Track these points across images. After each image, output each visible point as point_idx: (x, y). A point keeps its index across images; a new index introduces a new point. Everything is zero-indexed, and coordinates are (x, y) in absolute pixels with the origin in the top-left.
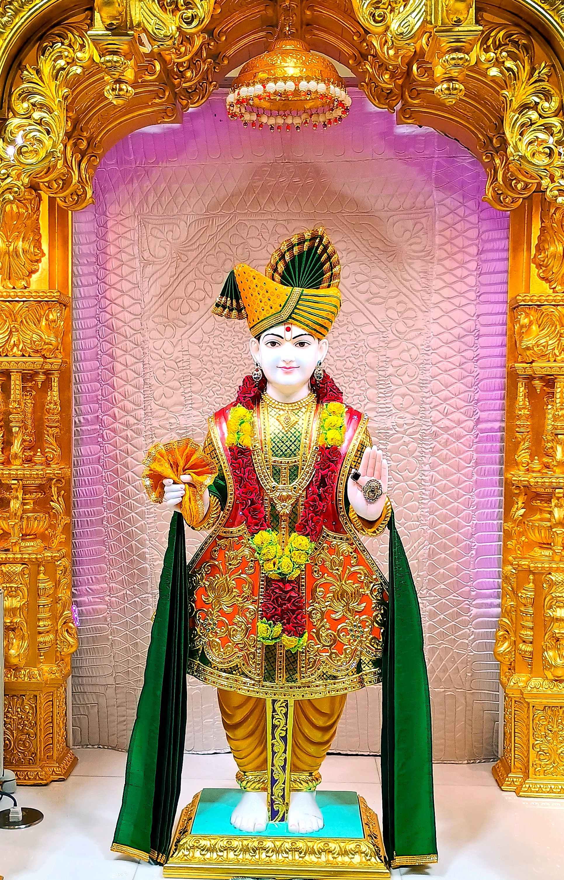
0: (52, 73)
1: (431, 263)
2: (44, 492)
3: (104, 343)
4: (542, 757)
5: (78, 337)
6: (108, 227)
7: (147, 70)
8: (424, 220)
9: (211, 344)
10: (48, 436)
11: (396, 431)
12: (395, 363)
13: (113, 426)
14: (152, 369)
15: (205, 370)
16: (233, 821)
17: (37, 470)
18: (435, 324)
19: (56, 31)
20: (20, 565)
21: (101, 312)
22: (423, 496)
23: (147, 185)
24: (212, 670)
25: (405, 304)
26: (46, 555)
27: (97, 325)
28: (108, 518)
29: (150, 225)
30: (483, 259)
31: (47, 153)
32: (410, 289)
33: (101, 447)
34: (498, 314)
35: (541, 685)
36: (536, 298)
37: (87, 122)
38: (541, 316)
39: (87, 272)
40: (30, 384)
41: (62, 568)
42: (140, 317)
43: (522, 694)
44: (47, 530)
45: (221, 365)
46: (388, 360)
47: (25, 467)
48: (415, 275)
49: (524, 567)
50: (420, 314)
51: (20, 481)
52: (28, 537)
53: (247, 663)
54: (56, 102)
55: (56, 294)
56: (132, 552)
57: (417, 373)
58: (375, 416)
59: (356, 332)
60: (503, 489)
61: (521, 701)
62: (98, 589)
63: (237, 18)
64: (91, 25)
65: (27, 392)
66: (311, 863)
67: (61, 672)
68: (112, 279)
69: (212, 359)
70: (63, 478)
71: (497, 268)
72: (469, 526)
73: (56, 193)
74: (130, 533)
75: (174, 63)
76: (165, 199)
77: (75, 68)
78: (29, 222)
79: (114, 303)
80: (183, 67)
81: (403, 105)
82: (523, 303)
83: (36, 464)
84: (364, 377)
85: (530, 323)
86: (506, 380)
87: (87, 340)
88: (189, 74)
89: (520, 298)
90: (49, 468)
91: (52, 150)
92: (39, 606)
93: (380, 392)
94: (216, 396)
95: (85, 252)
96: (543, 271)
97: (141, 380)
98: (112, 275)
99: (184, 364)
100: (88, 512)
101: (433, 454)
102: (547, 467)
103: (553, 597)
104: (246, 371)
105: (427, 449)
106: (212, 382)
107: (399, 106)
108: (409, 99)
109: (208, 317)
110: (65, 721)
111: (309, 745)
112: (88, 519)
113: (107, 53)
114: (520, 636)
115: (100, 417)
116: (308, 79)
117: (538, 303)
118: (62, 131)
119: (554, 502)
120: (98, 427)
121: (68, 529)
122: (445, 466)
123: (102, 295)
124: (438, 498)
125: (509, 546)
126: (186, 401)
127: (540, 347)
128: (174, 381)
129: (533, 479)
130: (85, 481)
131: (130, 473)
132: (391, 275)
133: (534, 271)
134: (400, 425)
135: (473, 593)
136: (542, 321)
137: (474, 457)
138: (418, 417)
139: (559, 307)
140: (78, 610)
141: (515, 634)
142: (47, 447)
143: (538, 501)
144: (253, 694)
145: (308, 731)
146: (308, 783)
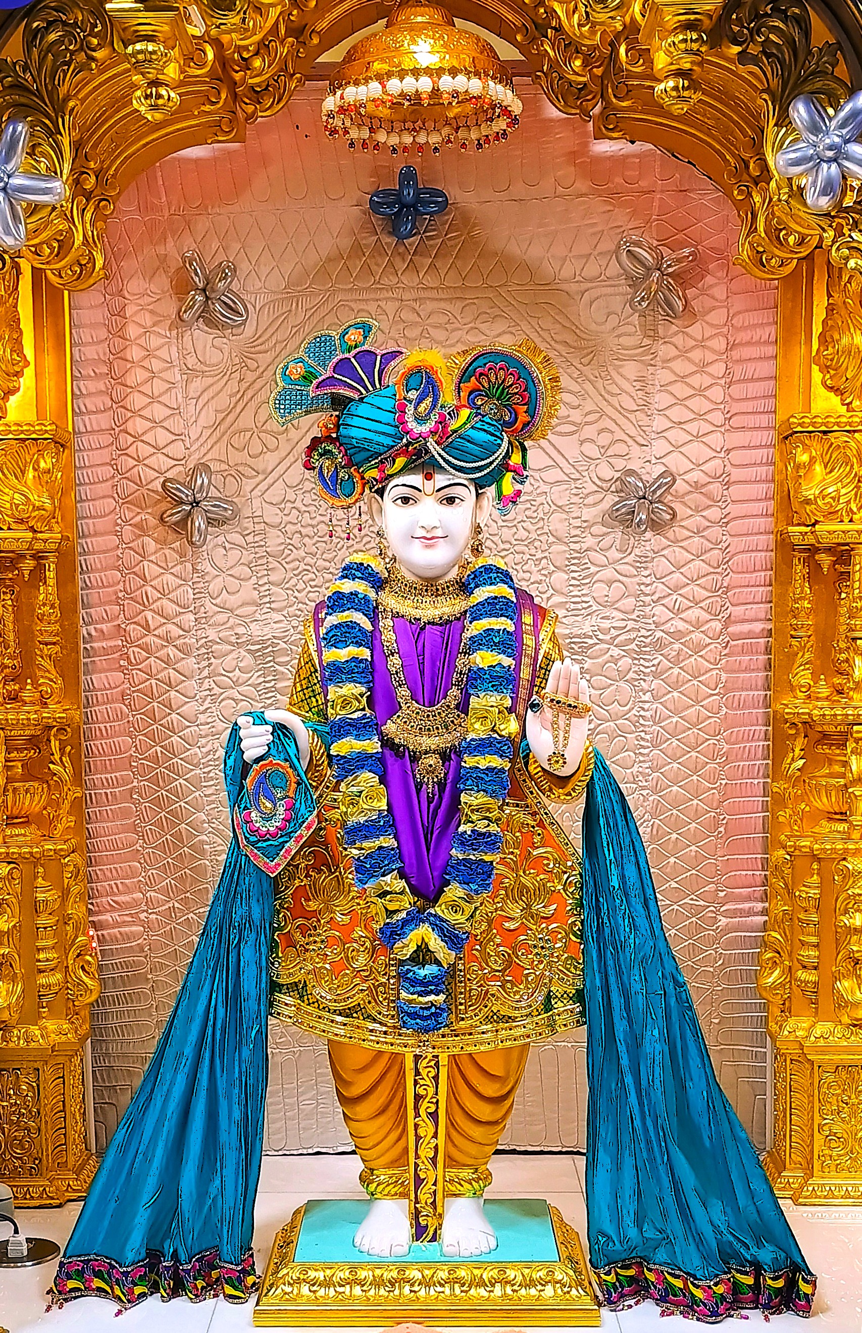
1: (652, 365)
2: (39, 749)
3: (125, 506)
4: (834, 1144)
5: (84, 498)
6: (127, 316)
7: (192, 59)
9: (298, 504)
10: (42, 658)
11: (598, 639)
12: (596, 528)
13: (144, 640)
14: (205, 547)
15: (290, 547)
16: (357, 1240)
17: (29, 713)
18: (659, 465)
20: (5, 864)
21: (120, 455)
22: (642, 743)
24: (320, 1013)
25: (612, 432)
26: (45, 848)
27: (113, 476)
28: (140, 789)
30: (736, 358)
32: (619, 408)
33: (125, 674)
34: (761, 446)
35: (832, 1034)
36: (820, 421)
37: (95, 146)
38: (829, 449)
39: (94, 391)
40: (11, 576)
41: (71, 868)
42: (183, 462)
43: (802, 1047)
44: (45, 809)
45: (316, 538)
46: (585, 525)
47: (7, 709)
48: (626, 385)
49: (804, 850)
50: (636, 450)
52: (16, 821)
53: (375, 999)
55: (49, 428)
56: (182, 841)
57: (631, 545)
58: (565, 617)
60: (770, 728)
61: (802, 1059)
62: (128, 902)
65: (7, 588)
66: (478, 1299)
67: (76, 1032)
68: (137, 400)
69: (302, 530)
70: (69, 725)
71: (758, 372)
72: (714, 789)
73: (46, 263)
74: (177, 811)
75: (236, 47)
78: (2, 309)
79: (143, 441)
80: (249, 52)
81: (605, 108)
82: (799, 429)
83: (25, 703)
84: (546, 554)
85: (812, 461)
86: (773, 554)
87: (97, 503)
88: (257, 63)
89: (795, 420)
90: (46, 710)
92: (38, 928)
93: (574, 578)
94: (309, 588)
95: (90, 357)
96: (831, 377)
97: (189, 564)
98: (136, 394)
99: (257, 538)
100: (107, 779)
101: (656, 675)
102: (840, 692)
103: (850, 896)
105: (648, 667)
106: (302, 566)
107: (597, 110)
108: (614, 100)
109: (293, 460)
110: (82, 1111)
111: (473, 1125)
112: (108, 791)
113: (137, 39)
114: (799, 959)
115: (123, 626)
116: (454, 72)
117: (823, 428)
118: (66, 166)
119: (851, 745)
120: (120, 643)
121: (78, 806)
122: (676, 694)
123: (121, 428)
124: (665, 745)
125: (781, 819)
126: (261, 598)
127: (828, 500)
128: (242, 567)
129: (818, 710)
130: (100, 730)
131: (174, 716)
132: (588, 386)
133: (817, 375)
134: (605, 629)
135: (722, 894)
136: (831, 457)
137: (723, 679)
138: (634, 617)
139: (856, 435)
140: (98, 935)
141: (790, 955)
142: (42, 677)
143: (825, 747)
144: (385, 1047)
145: (470, 1103)
146: (471, 1184)
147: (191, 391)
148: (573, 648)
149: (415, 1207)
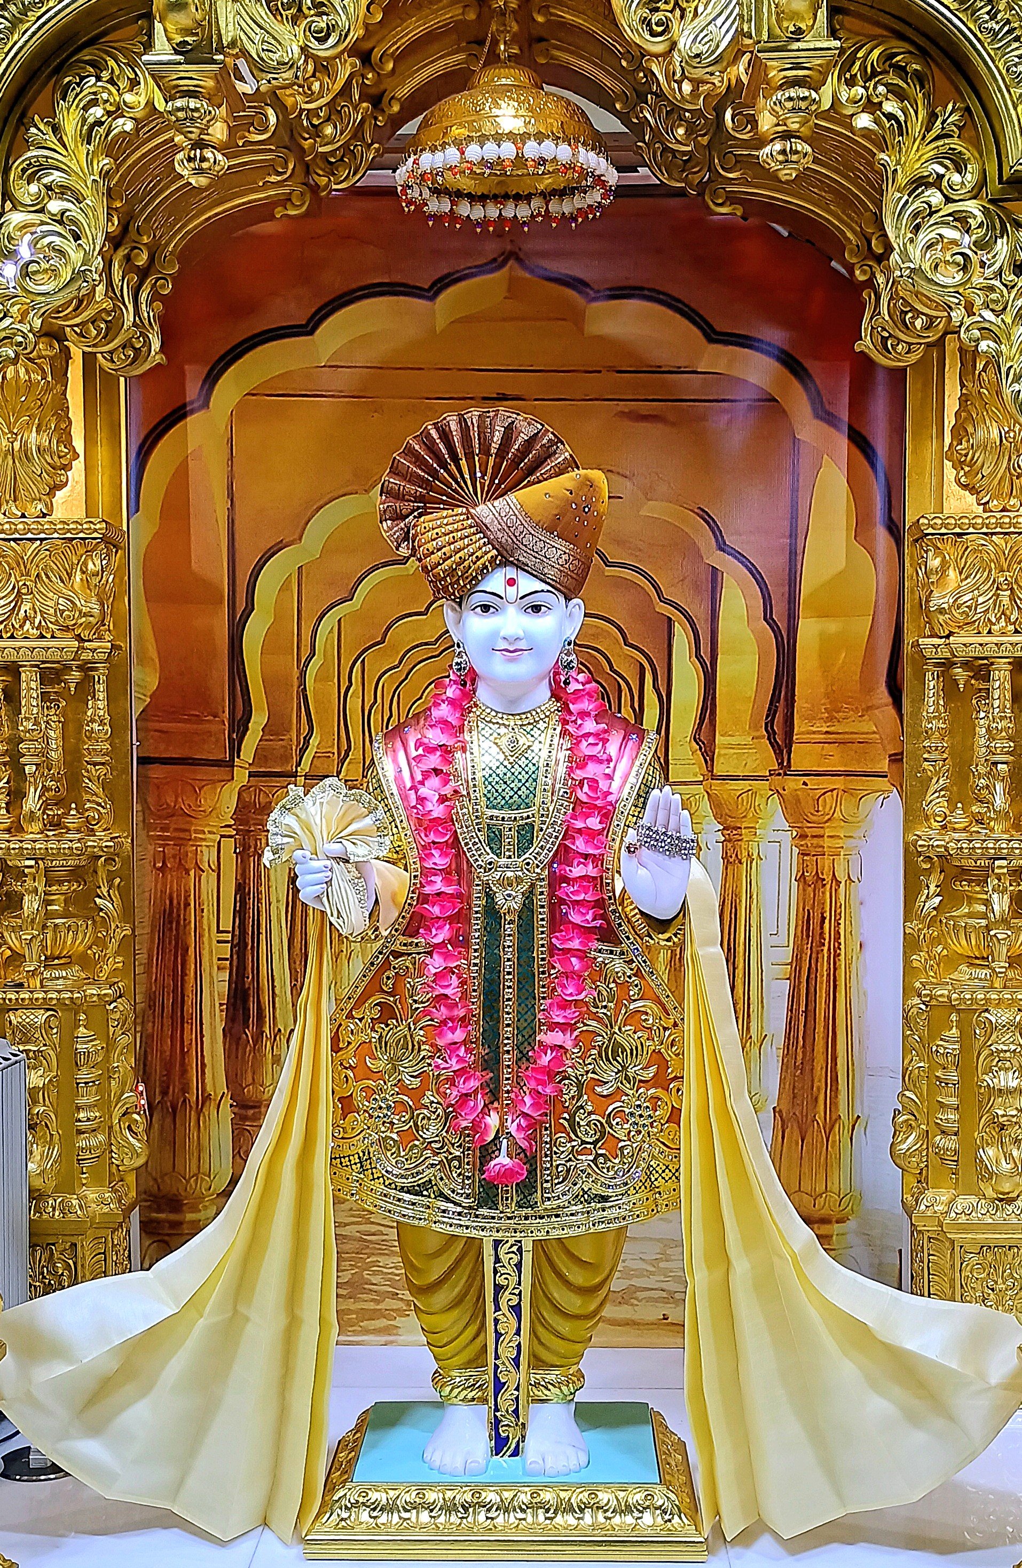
0: (81, 131)
2: (85, 881)
7: (253, 124)
10: (90, 780)
16: (428, 1455)
17: (71, 841)
19: (86, 55)
20: (42, 1011)
24: (386, 1190)
26: (88, 992)
31: (73, 273)
35: (974, 1209)
36: (953, 522)
37: (149, 219)
38: (964, 553)
40: (55, 688)
41: (117, 1016)
43: (940, 1224)
44: (90, 948)
47: (47, 836)
49: (940, 999)
51: (40, 862)
52: (56, 962)
53: (447, 1175)
54: (89, 183)
55: (98, 526)
60: (901, 861)
61: (939, 1237)
63: (413, 28)
64: (148, 46)
65: (51, 701)
66: (566, 1528)
67: (120, 1202)
70: (117, 855)
73: (94, 346)
75: (302, 110)
77: (120, 121)
78: (49, 396)
80: (319, 117)
82: (930, 531)
83: (68, 830)
85: (943, 566)
88: (329, 130)
89: (926, 521)
90: (92, 838)
91: (82, 269)
92: (78, 1084)
96: (966, 474)
102: (980, 822)
103: (992, 1053)
108: (722, 172)
111: (561, 1320)
113: (178, 95)
114: (935, 1124)
116: (540, 137)
117: (957, 530)
118: (99, 235)
119: (992, 882)
121: (127, 945)
125: (914, 965)
127: (962, 609)
129: (954, 842)
133: (949, 472)
136: (965, 562)
139: (993, 538)
141: (927, 1119)
142: (89, 800)
143: (964, 883)
144: (459, 1231)
145: (559, 1294)
146: (560, 1388)
149: (495, 1415)
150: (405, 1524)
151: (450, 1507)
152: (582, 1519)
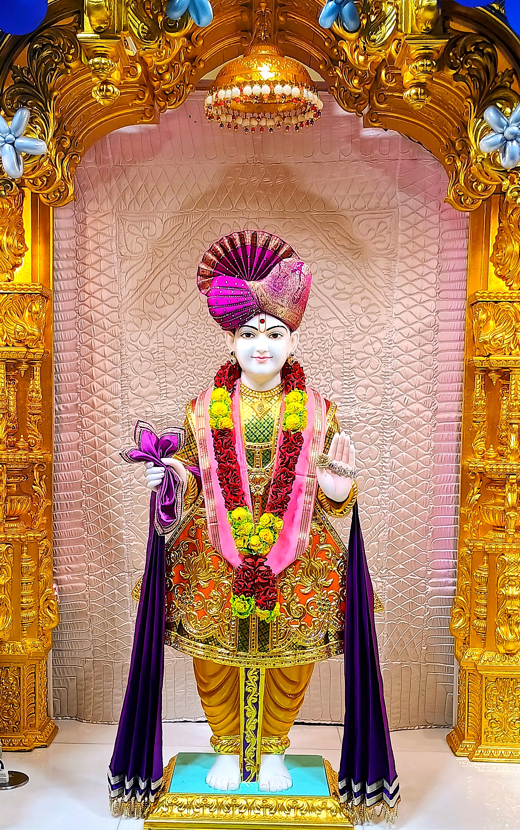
1: (394, 260)
2: (27, 476)
3: (83, 335)
4: (494, 725)
5: (58, 329)
6: (87, 223)
7: (129, 72)
8: (387, 220)
9: (185, 336)
10: (31, 423)
11: (359, 420)
12: (359, 356)
13: (91, 413)
14: (129, 360)
15: (179, 361)
16: (208, 780)
17: (21, 455)
18: (397, 319)
19: (45, 33)
20: (4, 545)
21: (80, 305)
22: (384, 482)
23: (124, 183)
24: (189, 641)
25: (370, 299)
26: (29, 535)
27: (76, 317)
28: (86, 501)
29: (127, 222)
30: (443, 258)
32: (374, 285)
33: (80, 433)
34: (457, 310)
36: (493, 295)
37: (70, 122)
38: (498, 312)
39: (66, 267)
40: (13, 373)
41: (44, 548)
42: (117, 310)
43: (476, 666)
44: (29, 512)
45: (194, 356)
46: (353, 353)
47: (8, 452)
48: (378, 272)
49: (479, 548)
50: (383, 309)
51: (4, 466)
52: (11, 519)
53: (222, 634)
55: (38, 287)
56: (110, 533)
57: (380, 366)
59: (322, 326)
60: (460, 475)
61: (475, 674)
62: (77, 568)
63: (214, 23)
64: (80, 28)
65: (11, 380)
66: (280, 819)
67: (43, 646)
68: (91, 273)
69: (186, 351)
70: (45, 463)
71: (456, 266)
72: (426, 510)
73: (40, 190)
74: (108, 516)
75: (155, 65)
76: (142, 197)
78: (13, 217)
79: (93, 297)
80: (162, 69)
81: (371, 109)
82: (481, 299)
83: (19, 449)
84: (330, 369)
85: (487, 319)
86: (464, 373)
87: (66, 332)
88: (168, 76)
89: (479, 294)
90: (32, 454)
92: (22, 583)
93: (345, 384)
94: (189, 386)
95: (64, 247)
96: (500, 270)
97: (119, 370)
98: (91, 269)
99: (160, 356)
101: (393, 442)
102: (502, 455)
103: (506, 577)
104: (218, 362)
105: (388, 437)
106: (186, 372)
107: (366, 110)
108: (377, 104)
109: (182, 310)
110: (46, 693)
111: (279, 711)
112: (68, 502)
114: (474, 613)
115: (79, 405)
116: (283, 83)
117: (495, 300)
118: (51, 130)
119: (508, 487)
120: (77, 415)
121: (49, 511)
122: (404, 454)
123: (82, 289)
124: (397, 484)
125: (465, 529)
126: (161, 390)
127: (497, 341)
128: (150, 372)
129: (489, 465)
130: (64, 466)
131: (108, 458)
132: (356, 272)
133: (492, 269)
134: (363, 414)
135: (429, 573)
136: (499, 316)
137: (433, 446)
138: (380, 407)
139: (515, 304)
140: (58, 588)
141: (470, 611)
142: (30, 434)
143: (492, 487)
144: (227, 663)
145: (278, 698)
146: (277, 747)
147: (123, 268)
148: (344, 425)
149: (244, 760)
150: (196, 815)
151: (220, 807)
152: (289, 814)
